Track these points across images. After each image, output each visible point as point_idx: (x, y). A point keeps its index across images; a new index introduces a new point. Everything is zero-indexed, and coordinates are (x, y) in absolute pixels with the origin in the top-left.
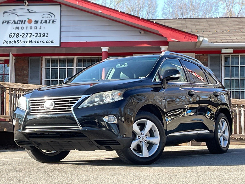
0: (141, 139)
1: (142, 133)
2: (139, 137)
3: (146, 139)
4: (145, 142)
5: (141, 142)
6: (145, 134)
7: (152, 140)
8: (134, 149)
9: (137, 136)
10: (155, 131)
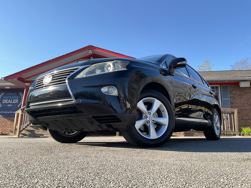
0: (148, 119)
1: (149, 112)
2: (146, 117)
3: (153, 119)
4: (153, 123)
5: (148, 122)
6: (152, 113)
7: (160, 120)
8: (140, 129)
9: (144, 115)
10: (163, 111)
